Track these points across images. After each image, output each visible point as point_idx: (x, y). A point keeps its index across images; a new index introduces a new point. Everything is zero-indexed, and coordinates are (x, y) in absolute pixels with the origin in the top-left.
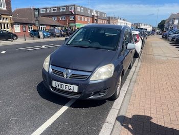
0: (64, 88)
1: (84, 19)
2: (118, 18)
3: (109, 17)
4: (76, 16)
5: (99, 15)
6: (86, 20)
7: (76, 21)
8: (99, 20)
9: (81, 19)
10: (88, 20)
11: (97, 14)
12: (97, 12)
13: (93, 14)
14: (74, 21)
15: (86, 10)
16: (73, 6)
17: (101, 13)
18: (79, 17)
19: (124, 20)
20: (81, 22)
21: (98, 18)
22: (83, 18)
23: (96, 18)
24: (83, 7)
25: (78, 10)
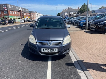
0: (50, 51)
1: (15, 13)
2: (36, 12)
3: (30, 12)
4: (8, 11)
5: (24, 10)
6: (16, 14)
7: (9, 14)
8: (24, 14)
9: (12, 13)
10: (17, 13)
11: (23, 9)
12: (22, 8)
13: (20, 10)
14: (8, 14)
15: (15, 7)
16: (5, 4)
17: (25, 9)
18: (11, 11)
19: (39, 13)
20: (12, 15)
21: (24, 12)
22: (13, 12)
23: (22, 12)
24: (13, 6)
25: (10, 7)
